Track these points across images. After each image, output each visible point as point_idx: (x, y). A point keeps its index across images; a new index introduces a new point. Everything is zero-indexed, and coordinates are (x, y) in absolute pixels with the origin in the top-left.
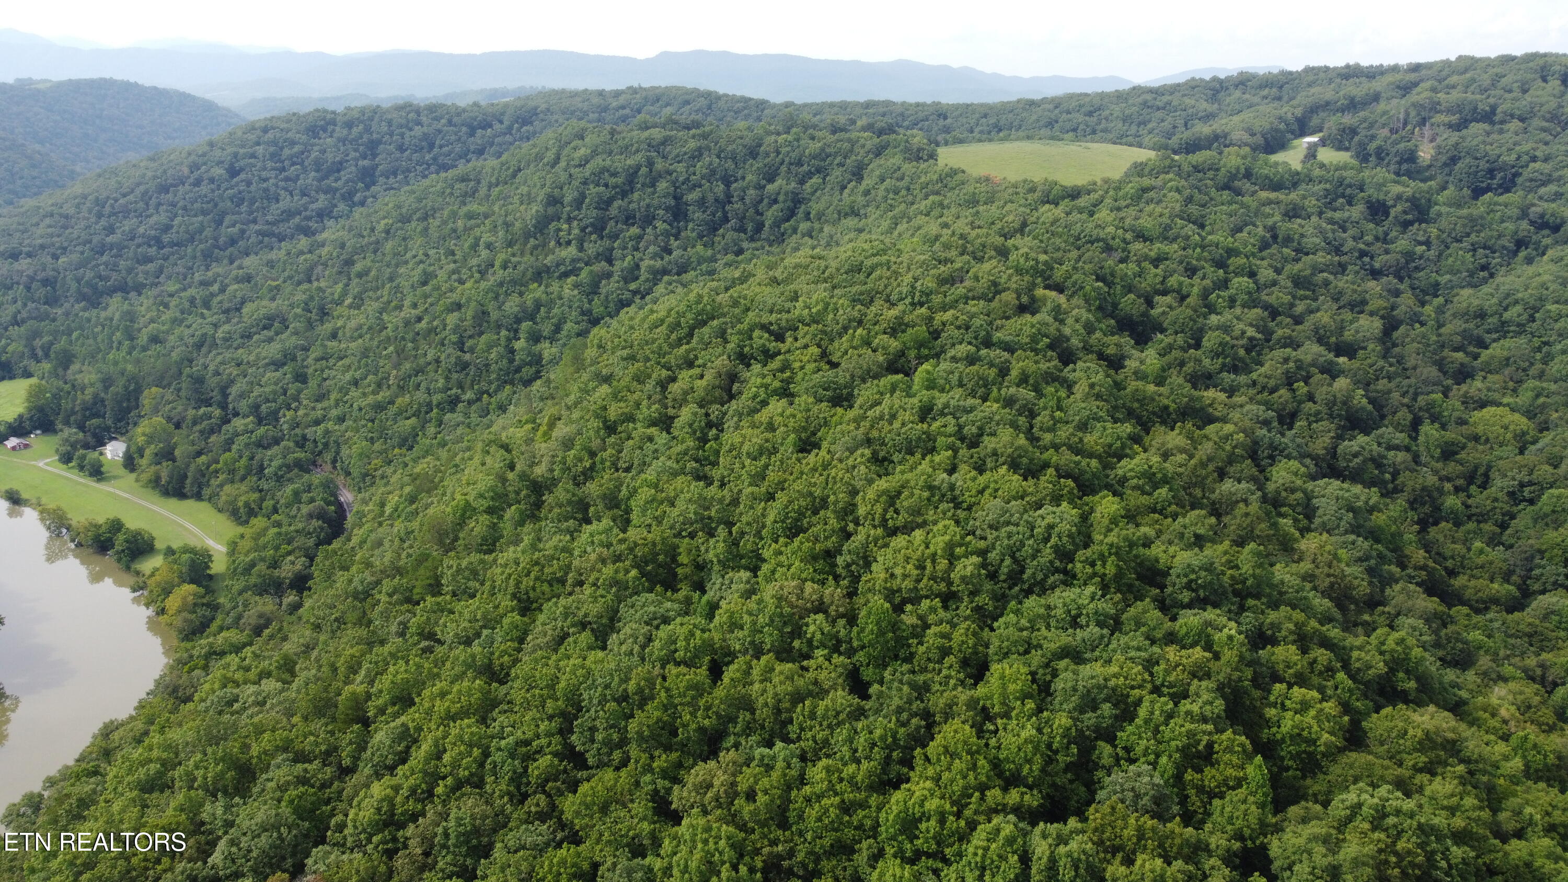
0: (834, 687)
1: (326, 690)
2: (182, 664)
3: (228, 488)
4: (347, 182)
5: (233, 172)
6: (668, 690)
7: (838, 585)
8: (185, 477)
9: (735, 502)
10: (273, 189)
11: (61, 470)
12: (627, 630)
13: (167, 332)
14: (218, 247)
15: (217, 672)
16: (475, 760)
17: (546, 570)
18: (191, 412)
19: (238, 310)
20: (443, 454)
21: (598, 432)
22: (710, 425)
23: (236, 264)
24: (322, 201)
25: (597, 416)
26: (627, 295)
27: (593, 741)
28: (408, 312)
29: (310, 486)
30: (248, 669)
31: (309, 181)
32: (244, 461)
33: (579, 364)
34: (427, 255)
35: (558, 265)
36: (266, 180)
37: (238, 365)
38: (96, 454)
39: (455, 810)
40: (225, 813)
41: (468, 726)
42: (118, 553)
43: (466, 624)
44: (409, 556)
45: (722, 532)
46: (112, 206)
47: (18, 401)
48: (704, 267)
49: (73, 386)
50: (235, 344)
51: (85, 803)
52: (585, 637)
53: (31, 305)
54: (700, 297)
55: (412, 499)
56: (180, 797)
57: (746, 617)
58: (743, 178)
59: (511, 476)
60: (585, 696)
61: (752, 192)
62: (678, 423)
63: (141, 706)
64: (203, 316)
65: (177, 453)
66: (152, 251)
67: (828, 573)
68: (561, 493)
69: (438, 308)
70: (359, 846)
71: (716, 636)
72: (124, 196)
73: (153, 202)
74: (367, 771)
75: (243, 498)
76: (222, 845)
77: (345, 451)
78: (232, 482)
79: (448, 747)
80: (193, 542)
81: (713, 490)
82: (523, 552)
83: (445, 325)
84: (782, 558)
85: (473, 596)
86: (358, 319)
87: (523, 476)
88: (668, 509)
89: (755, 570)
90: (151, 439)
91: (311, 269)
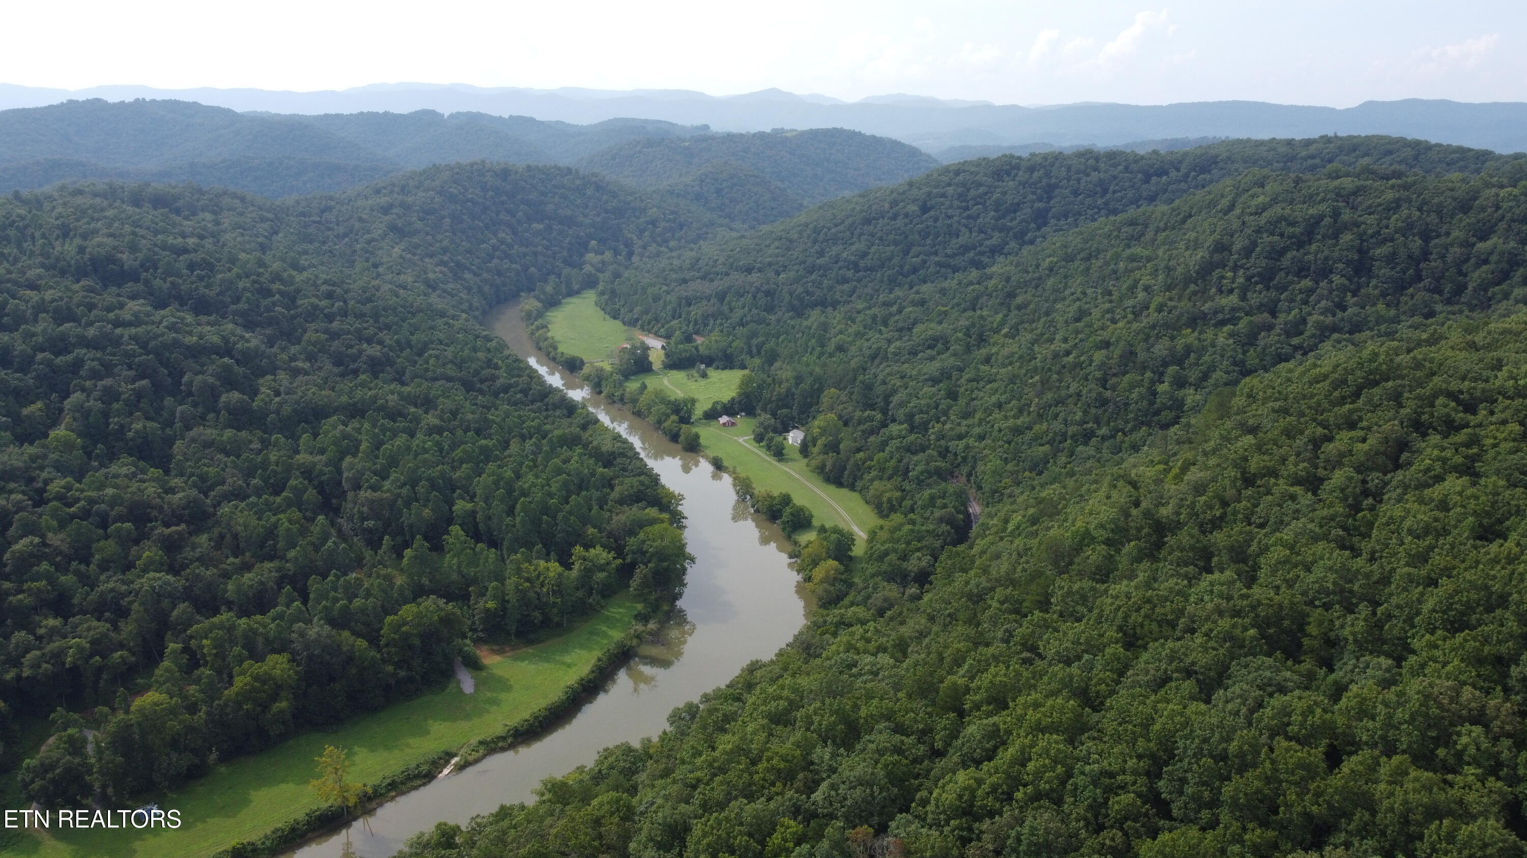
0: (1485, 814)
1: (931, 674)
2: (817, 627)
3: (876, 483)
4: (1023, 221)
5: (925, 209)
6: (1273, 762)
7: (1507, 699)
8: (845, 468)
9: (1386, 580)
10: (955, 226)
11: (753, 447)
12: (1236, 689)
13: (851, 343)
14: (902, 274)
15: (843, 637)
16: (1057, 777)
17: (1157, 610)
18: (858, 414)
19: (910, 329)
20: (1070, 483)
21: (1234, 482)
22: (1366, 493)
23: (915, 289)
24: (996, 238)
25: (1236, 466)
26: (1287, 349)
27: (1181, 793)
28: (1058, 346)
29: (945, 493)
30: (868, 641)
31: (987, 220)
32: (893, 462)
33: (1224, 411)
34: (1084, 294)
35: (1216, 313)
36: (950, 217)
37: (902, 377)
38: (781, 438)
39: (1030, 819)
40: (831, 759)
41: (1055, 742)
42: (783, 523)
43: (1069, 645)
44: (1024, 570)
45: (1364, 609)
46: (826, 234)
47: (733, 387)
48: (1383, 328)
49: (774, 380)
50: (903, 359)
51: (728, 718)
52: (1188, 686)
53: (754, 311)
54: (1375, 355)
55: (1034, 521)
56: (798, 735)
57: (1380, 707)
58: (1448, 234)
59: (1134, 512)
60: (1180, 744)
61: (1456, 250)
62: (1327, 486)
63: (780, 654)
64: (880, 332)
65: (842, 446)
66: (850, 274)
67: (1496, 683)
68: (1185, 537)
69: (1087, 345)
70: (937, 825)
71: (1340, 721)
72: (836, 226)
73: (858, 231)
74: (955, 758)
75: (888, 495)
76: (824, 786)
77: (980, 467)
78: (881, 479)
79: (1034, 757)
80: (842, 525)
81: (1359, 562)
82: (1136, 588)
83: (1091, 361)
84: (1437, 653)
85: (1079, 620)
86: (1012, 347)
87: (1147, 514)
88: (1302, 574)
89: (1399, 660)
90: (824, 431)
91: (977, 298)
